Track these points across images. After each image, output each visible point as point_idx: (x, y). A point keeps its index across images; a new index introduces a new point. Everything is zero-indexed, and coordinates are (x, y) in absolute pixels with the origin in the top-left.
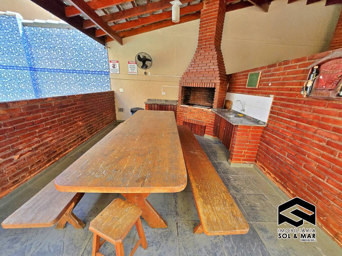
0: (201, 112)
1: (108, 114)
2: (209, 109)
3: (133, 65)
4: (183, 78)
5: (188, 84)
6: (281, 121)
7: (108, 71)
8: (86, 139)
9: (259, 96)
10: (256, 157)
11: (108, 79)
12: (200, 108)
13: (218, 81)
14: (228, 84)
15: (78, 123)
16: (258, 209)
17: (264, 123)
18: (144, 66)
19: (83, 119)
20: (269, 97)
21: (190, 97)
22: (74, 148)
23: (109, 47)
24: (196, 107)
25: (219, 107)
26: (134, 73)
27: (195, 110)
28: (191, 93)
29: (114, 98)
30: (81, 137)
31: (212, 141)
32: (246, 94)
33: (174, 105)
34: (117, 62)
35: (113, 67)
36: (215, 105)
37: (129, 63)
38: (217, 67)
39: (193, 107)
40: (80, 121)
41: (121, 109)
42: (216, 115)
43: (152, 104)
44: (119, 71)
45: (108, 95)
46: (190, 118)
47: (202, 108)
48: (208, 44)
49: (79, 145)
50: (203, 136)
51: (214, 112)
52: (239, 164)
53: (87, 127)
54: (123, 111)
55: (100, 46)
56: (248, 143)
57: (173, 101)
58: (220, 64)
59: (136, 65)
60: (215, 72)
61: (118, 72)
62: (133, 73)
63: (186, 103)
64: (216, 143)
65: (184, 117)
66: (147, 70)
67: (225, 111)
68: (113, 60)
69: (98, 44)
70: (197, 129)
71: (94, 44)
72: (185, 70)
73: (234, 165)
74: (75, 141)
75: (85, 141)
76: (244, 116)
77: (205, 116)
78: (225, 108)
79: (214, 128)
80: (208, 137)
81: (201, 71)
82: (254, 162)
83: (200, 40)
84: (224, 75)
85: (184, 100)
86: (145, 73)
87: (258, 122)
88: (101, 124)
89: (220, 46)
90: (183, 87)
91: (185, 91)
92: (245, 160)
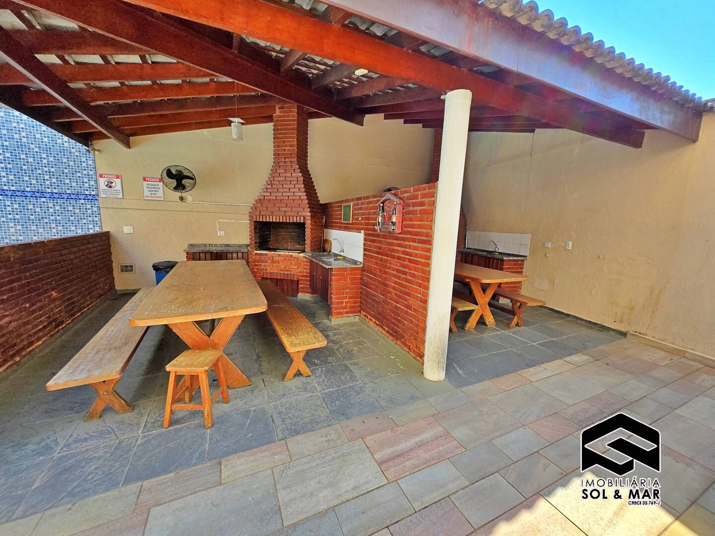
0: (289, 260)
1: (100, 278)
2: (300, 253)
3: (153, 183)
4: (255, 208)
5: (264, 217)
6: (372, 258)
7: (93, 193)
8: (64, 325)
9: (354, 232)
10: (360, 306)
11: (95, 209)
12: (287, 253)
13: (308, 213)
14: (324, 217)
15: (50, 293)
16: (355, 352)
17: (361, 262)
18: (180, 187)
19: (58, 286)
20: (360, 232)
21: (270, 238)
22: (45, 341)
23: (98, 150)
24: (280, 253)
25: (314, 250)
26: (157, 197)
27: (279, 258)
28: (270, 231)
29: (109, 246)
30: (55, 320)
31: (310, 301)
32: (343, 230)
33: (243, 252)
34: (118, 177)
35: (107, 186)
36: (308, 248)
37: (144, 179)
38: (305, 194)
39: (276, 253)
40: (53, 289)
41: (126, 266)
42: (311, 262)
43: (199, 253)
44: (121, 194)
45: (98, 239)
46: (273, 271)
47: (291, 254)
48: (289, 161)
49: (52, 336)
50: (296, 296)
51: (307, 257)
52: (342, 318)
53: (64, 302)
54: (132, 270)
55: (76, 146)
56: (348, 290)
57: (240, 246)
58: (308, 190)
59: (161, 184)
60: (303, 201)
61: (121, 196)
62: (155, 197)
63: (265, 248)
64: (316, 302)
65: (263, 269)
66: (184, 195)
67: (324, 256)
68: (106, 173)
69: (69, 142)
70: (285, 287)
71: (59, 141)
72: (258, 196)
73: (335, 321)
74: (45, 327)
75: (62, 328)
76: (345, 258)
77: (296, 264)
78: (324, 251)
79: (310, 281)
80: (304, 296)
81: (283, 199)
82: (359, 314)
83: (276, 155)
84: (316, 205)
85: (260, 243)
86: (182, 199)
87: (355, 262)
88: (88, 298)
89: (307, 164)
90: (255, 222)
91: (260, 228)
92: (347, 313)
